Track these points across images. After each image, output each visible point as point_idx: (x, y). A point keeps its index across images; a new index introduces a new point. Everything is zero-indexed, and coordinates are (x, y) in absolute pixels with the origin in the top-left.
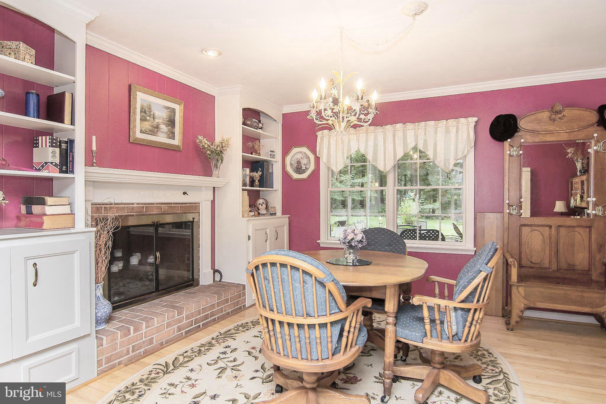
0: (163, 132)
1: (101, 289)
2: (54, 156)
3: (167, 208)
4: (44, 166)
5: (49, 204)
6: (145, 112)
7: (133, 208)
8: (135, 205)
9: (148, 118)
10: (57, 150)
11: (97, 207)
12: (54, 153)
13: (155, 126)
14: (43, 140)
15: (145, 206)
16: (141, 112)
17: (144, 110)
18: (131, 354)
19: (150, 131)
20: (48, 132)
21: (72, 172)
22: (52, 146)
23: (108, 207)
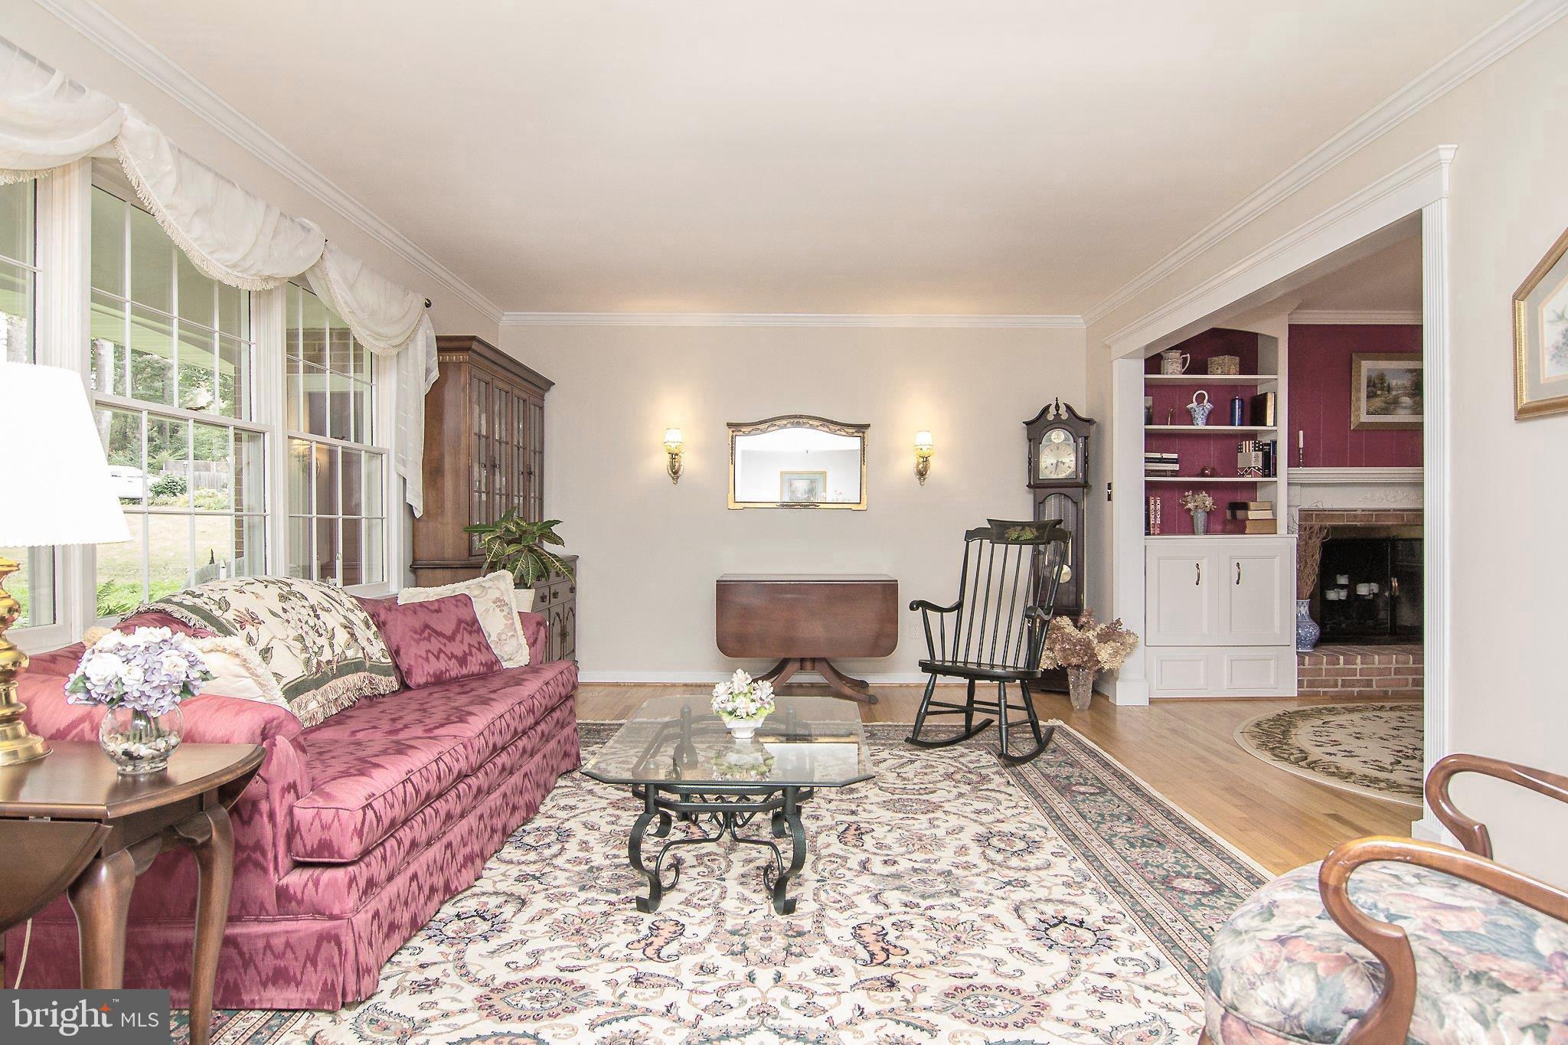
0: (1405, 408)
1: (1307, 607)
2: (1257, 460)
3: (1412, 517)
4: (1248, 471)
5: (1252, 508)
6: (1374, 386)
7: (1355, 516)
8: (1359, 513)
9: (1379, 392)
10: (1260, 454)
11: (1306, 515)
12: (1257, 457)
13: (1392, 401)
14: (1248, 445)
15: (1374, 513)
16: (1368, 386)
17: (1372, 383)
18: (1339, 689)
19: (1383, 409)
20: (1252, 436)
21: (1275, 475)
22: (1255, 451)
23: (1321, 514)
